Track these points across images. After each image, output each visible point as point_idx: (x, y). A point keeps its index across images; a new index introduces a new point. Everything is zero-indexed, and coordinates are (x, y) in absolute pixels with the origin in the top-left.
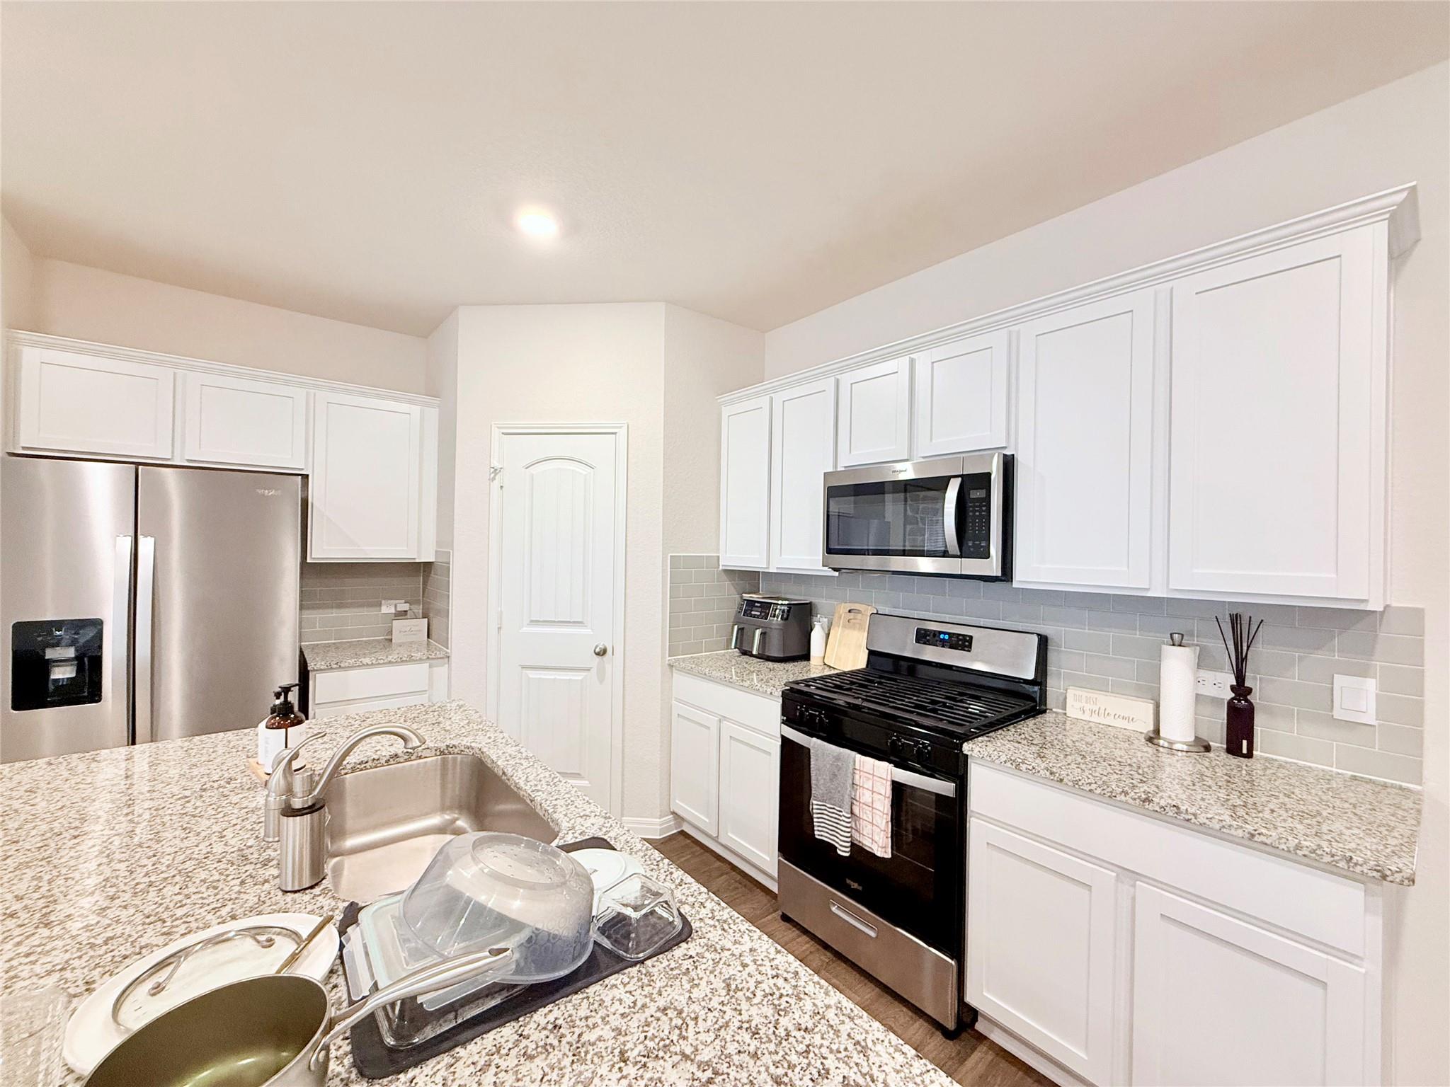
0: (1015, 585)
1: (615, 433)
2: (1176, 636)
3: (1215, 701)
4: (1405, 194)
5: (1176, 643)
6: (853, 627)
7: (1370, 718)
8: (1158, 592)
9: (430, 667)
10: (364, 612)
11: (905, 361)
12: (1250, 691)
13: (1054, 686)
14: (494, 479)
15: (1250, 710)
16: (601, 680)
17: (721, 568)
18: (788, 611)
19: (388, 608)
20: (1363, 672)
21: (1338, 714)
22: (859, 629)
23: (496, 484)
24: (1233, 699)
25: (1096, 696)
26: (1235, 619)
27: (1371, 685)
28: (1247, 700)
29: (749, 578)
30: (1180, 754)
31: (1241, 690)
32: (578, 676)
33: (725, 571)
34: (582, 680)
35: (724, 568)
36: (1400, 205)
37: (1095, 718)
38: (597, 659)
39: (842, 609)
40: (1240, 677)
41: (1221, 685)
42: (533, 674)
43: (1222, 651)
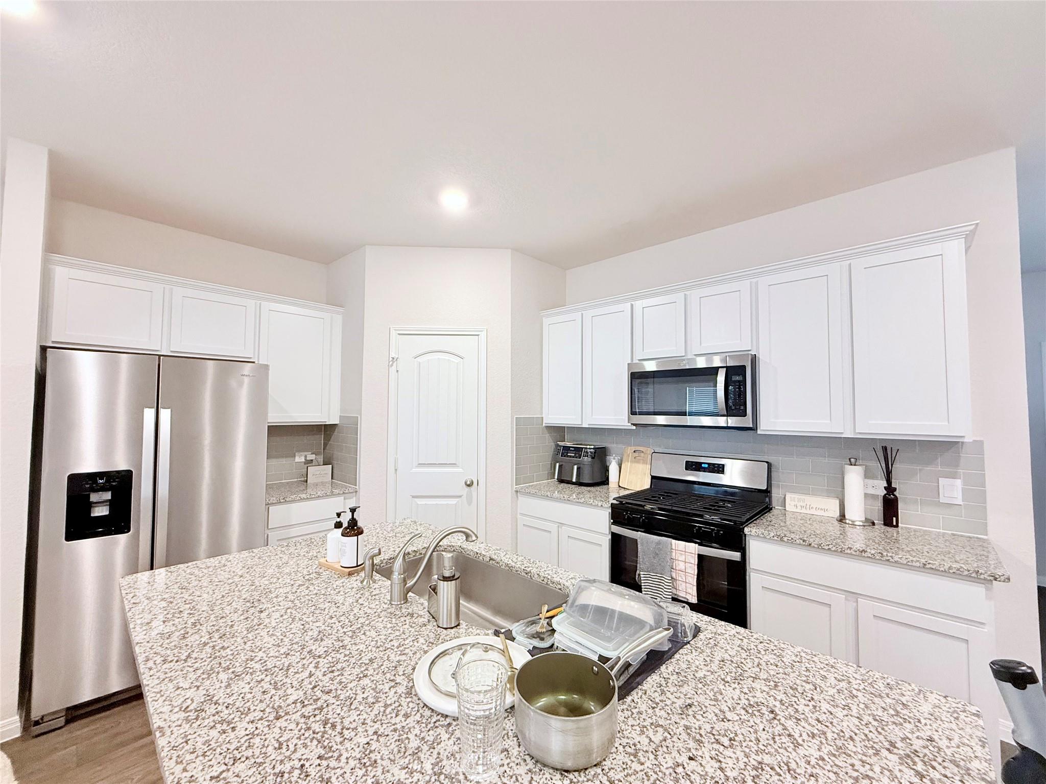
0: (759, 432)
1: (478, 335)
2: (852, 460)
3: (874, 497)
4: (974, 226)
5: (853, 464)
6: (638, 462)
7: (959, 501)
8: (849, 434)
9: (345, 499)
10: (283, 461)
11: (681, 295)
12: (895, 489)
13: (776, 494)
14: (392, 365)
15: (896, 499)
16: (470, 503)
17: (544, 425)
18: (595, 453)
19: (300, 459)
20: (954, 476)
21: (942, 500)
22: (643, 463)
23: (393, 369)
24: (885, 495)
25: (804, 497)
26: (885, 449)
27: (958, 482)
28: (894, 495)
29: (558, 431)
30: (858, 527)
31: (890, 489)
32: (453, 501)
33: (547, 427)
34: (456, 504)
35: (547, 425)
36: (971, 231)
37: (804, 511)
38: (467, 489)
39: (630, 450)
40: (889, 482)
41: (879, 487)
42: (417, 500)
43: (878, 467)
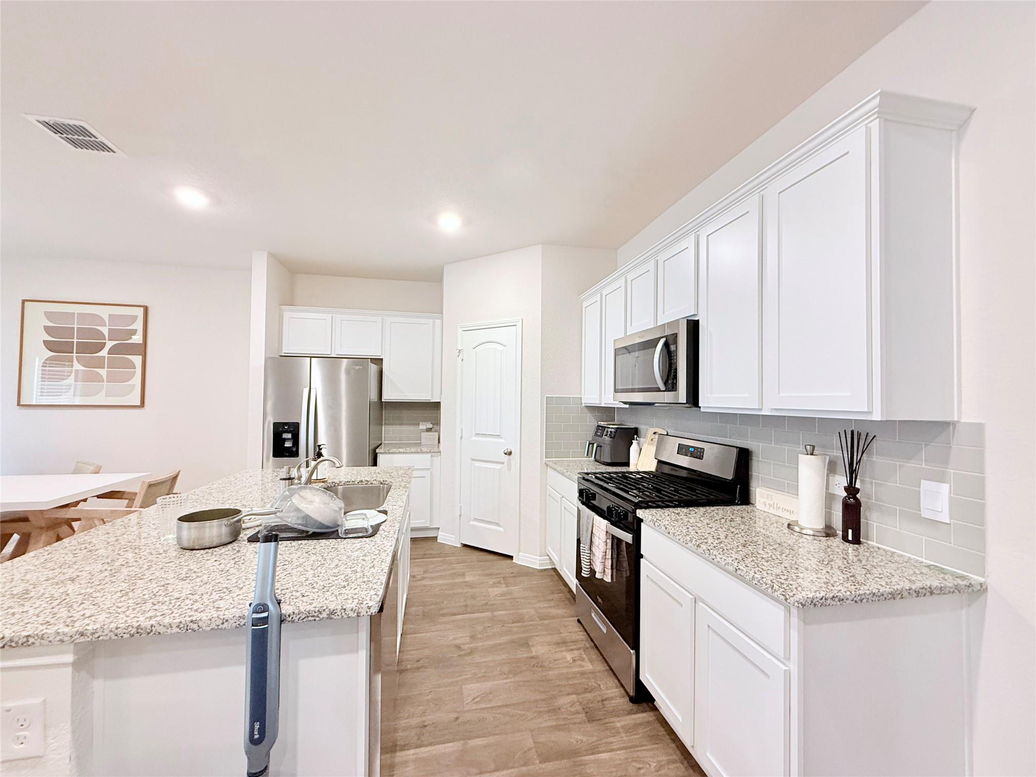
0: (702, 410)
1: (516, 325)
2: (808, 447)
4: (877, 100)
5: (809, 453)
6: (653, 444)
7: (945, 517)
9: (431, 456)
10: (412, 428)
11: (653, 262)
12: (858, 491)
13: (754, 487)
14: (458, 356)
15: (858, 504)
16: (509, 469)
17: (583, 405)
18: (615, 432)
19: (423, 426)
20: (941, 479)
21: (925, 514)
23: (460, 358)
24: (846, 497)
25: (771, 493)
27: (945, 488)
28: (855, 499)
29: (604, 412)
30: (808, 537)
31: (851, 490)
32: (498, 466)
33: (587, 407)
34: (500, 469)
35: (586, 405)
36: (879, 106)
37: (771, 511)
38: (507, 457)
39: (650, 432)
40: (852, 480)
42: (477, 464)
43: (842, 459)
